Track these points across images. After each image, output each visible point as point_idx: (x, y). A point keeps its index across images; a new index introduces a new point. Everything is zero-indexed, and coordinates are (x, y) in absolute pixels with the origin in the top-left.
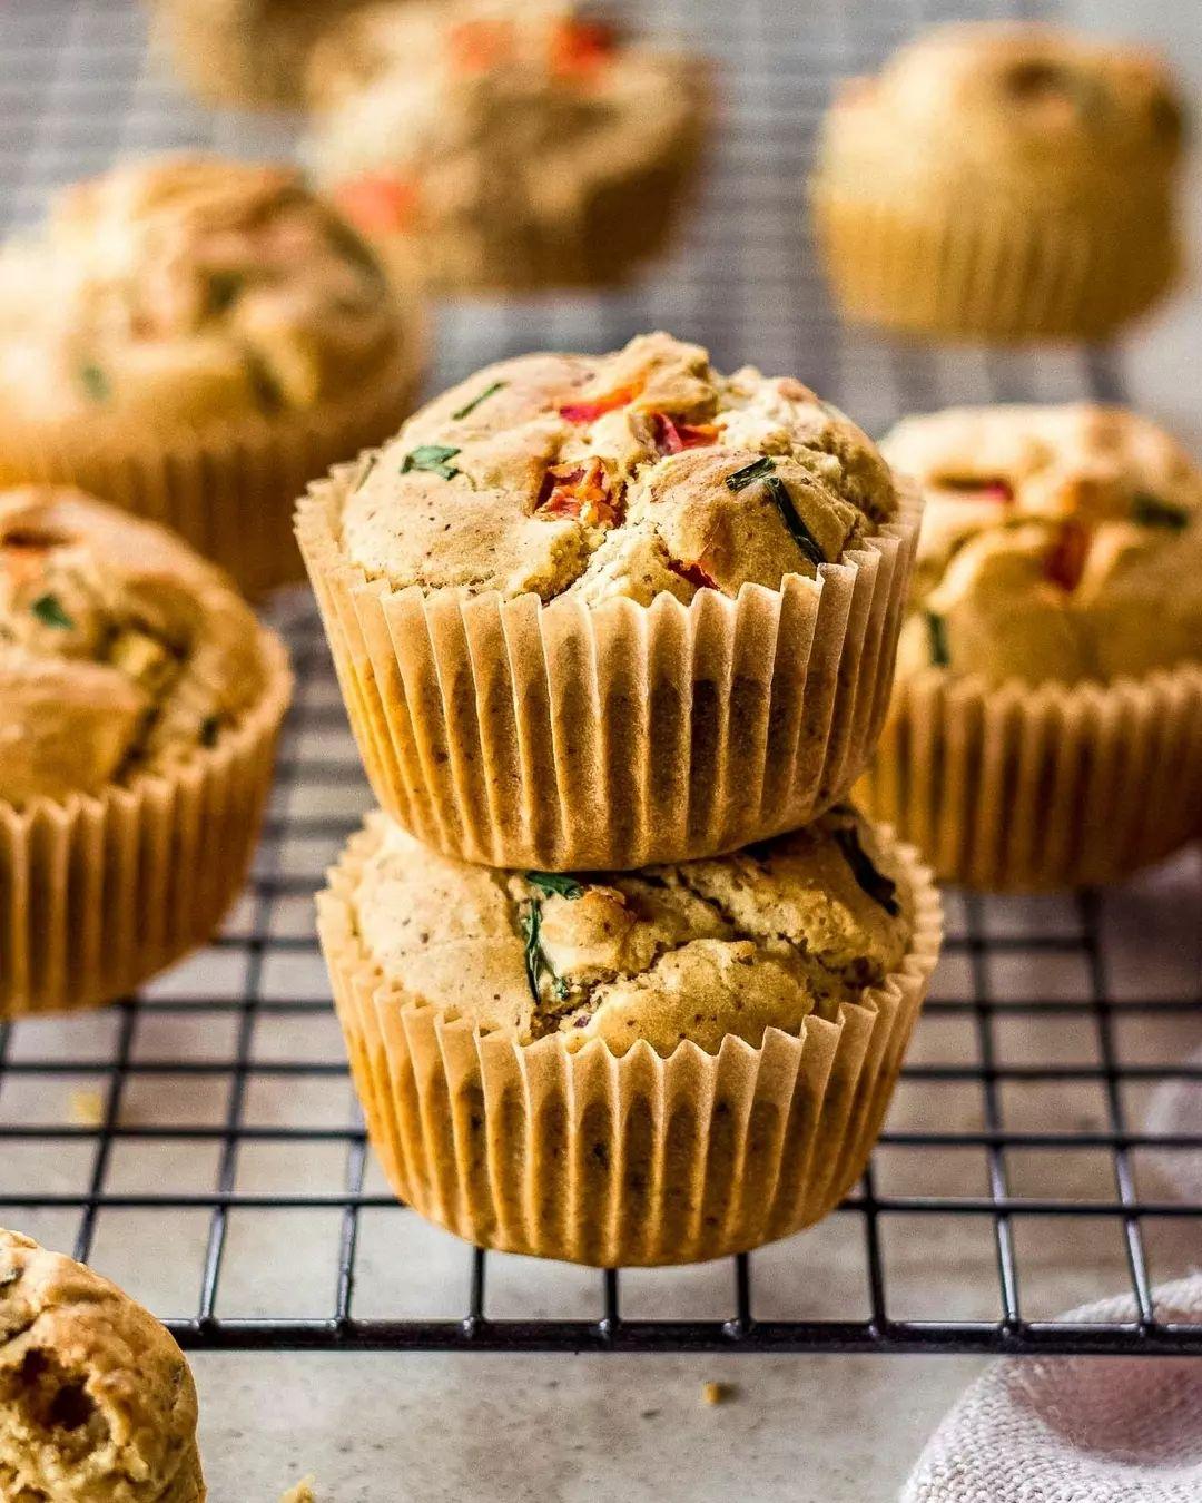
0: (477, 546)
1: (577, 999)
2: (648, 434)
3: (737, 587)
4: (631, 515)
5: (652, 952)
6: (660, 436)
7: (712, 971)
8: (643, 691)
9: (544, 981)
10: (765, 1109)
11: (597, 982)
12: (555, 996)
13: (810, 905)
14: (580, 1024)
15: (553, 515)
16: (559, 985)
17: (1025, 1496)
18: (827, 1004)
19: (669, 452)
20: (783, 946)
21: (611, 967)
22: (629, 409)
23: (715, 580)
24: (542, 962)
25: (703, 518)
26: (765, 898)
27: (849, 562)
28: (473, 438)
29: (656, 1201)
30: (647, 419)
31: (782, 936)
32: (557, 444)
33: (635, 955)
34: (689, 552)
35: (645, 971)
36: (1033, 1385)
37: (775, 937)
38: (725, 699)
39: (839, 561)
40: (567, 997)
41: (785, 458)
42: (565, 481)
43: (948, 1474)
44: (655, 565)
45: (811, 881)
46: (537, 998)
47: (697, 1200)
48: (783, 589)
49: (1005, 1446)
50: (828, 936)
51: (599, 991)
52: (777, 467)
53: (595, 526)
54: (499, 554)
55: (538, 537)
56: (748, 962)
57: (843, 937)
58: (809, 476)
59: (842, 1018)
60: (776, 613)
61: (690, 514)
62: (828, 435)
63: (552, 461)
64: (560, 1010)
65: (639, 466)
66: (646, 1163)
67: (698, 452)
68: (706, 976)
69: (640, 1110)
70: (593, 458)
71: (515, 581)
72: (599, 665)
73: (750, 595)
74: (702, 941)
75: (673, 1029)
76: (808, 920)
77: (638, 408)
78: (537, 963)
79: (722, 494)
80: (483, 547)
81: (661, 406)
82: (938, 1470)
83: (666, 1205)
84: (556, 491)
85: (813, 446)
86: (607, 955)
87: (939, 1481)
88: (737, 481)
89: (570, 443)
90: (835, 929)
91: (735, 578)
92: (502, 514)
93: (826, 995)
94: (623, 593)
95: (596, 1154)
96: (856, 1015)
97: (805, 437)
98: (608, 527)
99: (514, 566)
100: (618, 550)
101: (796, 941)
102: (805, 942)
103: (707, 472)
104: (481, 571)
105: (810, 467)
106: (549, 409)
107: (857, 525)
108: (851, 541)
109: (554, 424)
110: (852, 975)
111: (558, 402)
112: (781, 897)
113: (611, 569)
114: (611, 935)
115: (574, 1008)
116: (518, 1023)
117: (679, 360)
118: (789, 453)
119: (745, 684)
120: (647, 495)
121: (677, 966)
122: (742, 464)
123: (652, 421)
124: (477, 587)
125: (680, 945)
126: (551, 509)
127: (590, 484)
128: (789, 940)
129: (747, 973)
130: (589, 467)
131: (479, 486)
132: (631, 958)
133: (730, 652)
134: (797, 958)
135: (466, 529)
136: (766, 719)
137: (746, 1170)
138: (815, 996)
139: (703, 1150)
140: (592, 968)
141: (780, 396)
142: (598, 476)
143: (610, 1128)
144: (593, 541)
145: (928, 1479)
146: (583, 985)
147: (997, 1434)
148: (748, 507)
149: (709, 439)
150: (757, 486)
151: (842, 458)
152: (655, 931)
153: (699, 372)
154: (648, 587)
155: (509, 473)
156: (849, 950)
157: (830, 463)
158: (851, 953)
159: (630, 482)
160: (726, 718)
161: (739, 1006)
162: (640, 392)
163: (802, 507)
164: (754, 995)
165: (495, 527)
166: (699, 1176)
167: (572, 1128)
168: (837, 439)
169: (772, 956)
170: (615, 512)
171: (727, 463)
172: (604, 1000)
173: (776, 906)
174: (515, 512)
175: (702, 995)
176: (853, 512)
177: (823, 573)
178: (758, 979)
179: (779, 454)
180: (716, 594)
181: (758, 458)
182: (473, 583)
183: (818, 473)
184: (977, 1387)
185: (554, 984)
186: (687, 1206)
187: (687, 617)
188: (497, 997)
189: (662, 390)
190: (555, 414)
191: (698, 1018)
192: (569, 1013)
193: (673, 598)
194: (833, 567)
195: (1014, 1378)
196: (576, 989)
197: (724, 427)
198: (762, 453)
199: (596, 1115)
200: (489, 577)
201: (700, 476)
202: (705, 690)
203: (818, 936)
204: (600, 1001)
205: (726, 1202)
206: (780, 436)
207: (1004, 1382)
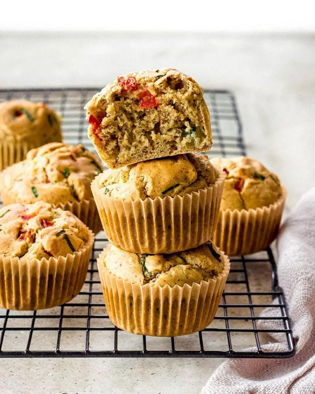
0: (6, 246)
1: (153, 277)
2: (40, 223)
3: (58, 256)
4: (37, 240)
5: (169, 267)
6: (42, 223)
7: (182, 271)
8: (39, 277)
9: (146, 273)
10: (193, 301)
11: (157, 273)
12: (148, 276)
13: (202, 258)
14: (154, 281)
15: (21, 240)
16: (149, 274)
17: (233, 384)
18: (206, 279)
19: (44, 227)
20: (196, 267)
21: (160, 270)
22: (36, 217)
23: (53, 255)
24: (146, 269)
25: (51, 242)
26: (193, 257)
27: (80, 251)
28: (4, 223)
29: (169, 321)
30: (39, 220)
31: (196, 265)
32: (21, 225)
33: (165, 267)
34: (48, 249)
35: (168, 271)
36: (235, 364)
37: (195, 265)
38: (54, 279)
39: (78, 251)
40: (151, 276)
41: (67, 229)
42: (23, 233)
43: (216, 379)
44: (42, 252)
45: (202, 253)
46: (144, 276)
47: (178, 321)
48: (67, 257)
49: (228, 375)
50: (206, 265)
51: (158, 275)
52: (66, 232)
53: (29, 243)
54: (10, 248)
55: (18, 245)
56: (189, 269)
57: (209, 265)
58: (72, 233)
59: (209, 281)
60: (66, 261)
61: (49, 241)
62: (76, 224)
63: (21, 228)
64: (149, 279)
65: (38, 231)
66: (168, 312)
67: (50, 228)
68: (180, 272)
69: (166, 300)
70: (29, 228)
71: (14, 254)
72: (30, 271)
73: (61, 258)
74: (179, 265)
75: (173, 283)
76: (202, 261)
77: (37, 218)
78: (144, 269)
79: (55, 237)
80: (7, 246)
81: (43, 217)
82: (214, 379)
83: (172, 322)
84: (21, 235)
85: (73, 227)
86: (159, 267)
87: (214, 381)
88: (58, 235)
89: (24, 224)
90: (207, 263)
91: (57, 254)
92: (11, 239)
93: (206, 277)
94: (35, 258)
95: (157, 310)
96: (212, 281)
97: (71, 225)
98: (32, 243)
99: (13, 250)
100: (34, 248)
101: (199, 266)
102: (201, 266)
103: (52, 232)
104: (6, 252)
105: (72, 231)
106: (19, 216)
107: (81, 243)
108: (80, 247)
109: (20, 220)
110: (211, 273)
111: (21, 215)
112: (196, 256)
113: (33, 252)
114: (160, 263)
115: (153, 279)
116: (140, 282)
117: (45, 207)
118: (68, 228)
119: (59, 275)
120: (40, 237)
121: (174, 270)
122: (59, 231)
123: (40, 220)
124: (6, 255)
125: (175, 266)
126: (20, 239)
127: (29, 233)
128: (198, 265)
129: (189, 271)
130: (28, 230)
131: (6, 233)
132: (165, 268)
133: (56, 270)
134: (200, 269)
135: (4, 242)
136: (62, 282)
137: (188, 315)
138: (203, 277)
139: (179, 309)
140: (156, 270)
141: (66, 216)
142: (30, 232)
143: (160, 304)
144: (29, 246)
145: (212, 380)
146: (154, 274)
147: (227, 372)
148: (60, 240)
149: (52, 225)
150: (62, 235)
151: (79, 229)
152: (170, 263)
153: (50, 210)
154: (40, 256)
155: (12, 231)
156: (210, 268)
157: (76, 230)
158: (211, 269)
159: (36, 234)
160: (55, 282)
161: (187, 278)
162: (38, 214)
163: (70, 240)
164: (191, 276)
165: (9, 242)
166: (179, 315)
167: (152, 304)
168: (78, 225)
169: (194, 268)
170: (33, 240)
171: (56, 231)
172: (159, 276)
173: (195, 258)
174: (13, 239)
175: (180, 276)
176: (80, 240)
177: (75, 254)
178: (191, 272)
179: (66, 228)
180: (54, 258)
181: (62, 229)
182: (5, 254)
183: (74, 232)
184: (223, 364)
185: (148, 273)
186: (176, 322)
187: (48, 262)
188: (136, 276)
189: (43, 214)
190: (21, 218)
191: (179, 280)
192: (151, 280)
193: (45, 259)
194: (76, 252)
195: (231, 363)
196: (153, 274)
197: (55, 222)
198: (63, 228)
199: (157, 301)
200: (8, 253)
201: (51, 233)
202: (51, 276)
203: (204, 265)
204: (158, 277)
205: (184, 322)
206: (66, 225)
207: (229, 363)
